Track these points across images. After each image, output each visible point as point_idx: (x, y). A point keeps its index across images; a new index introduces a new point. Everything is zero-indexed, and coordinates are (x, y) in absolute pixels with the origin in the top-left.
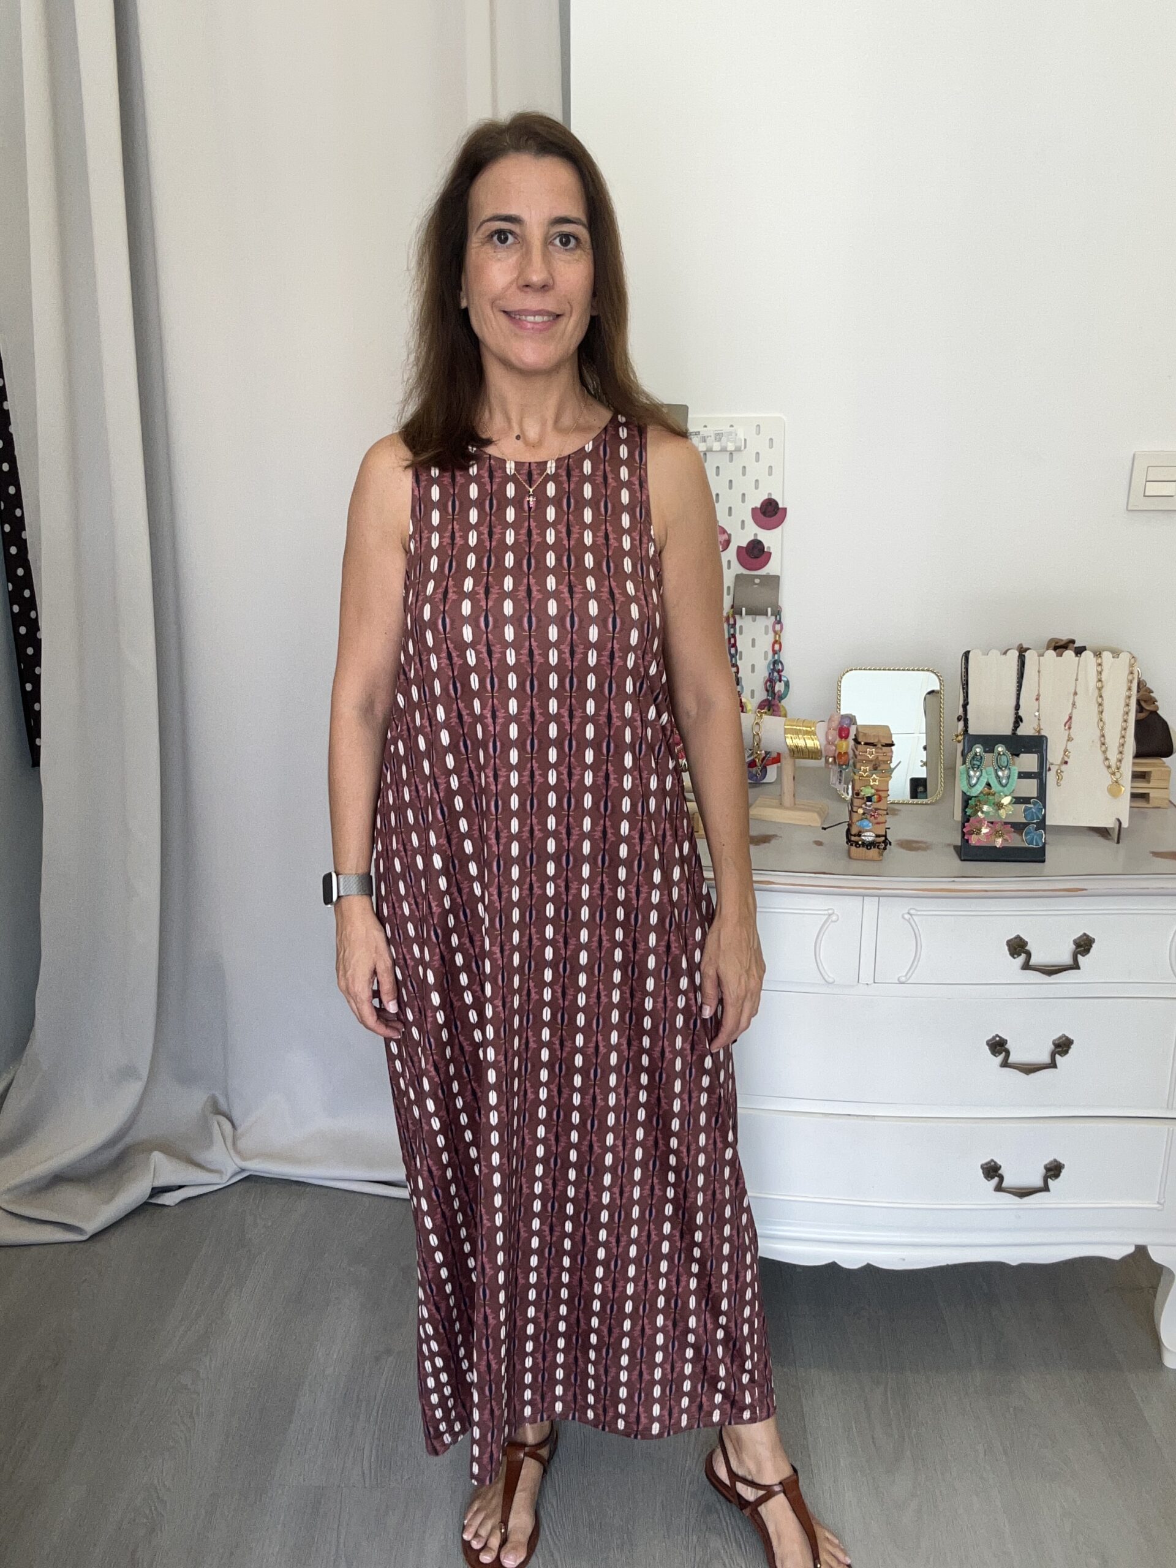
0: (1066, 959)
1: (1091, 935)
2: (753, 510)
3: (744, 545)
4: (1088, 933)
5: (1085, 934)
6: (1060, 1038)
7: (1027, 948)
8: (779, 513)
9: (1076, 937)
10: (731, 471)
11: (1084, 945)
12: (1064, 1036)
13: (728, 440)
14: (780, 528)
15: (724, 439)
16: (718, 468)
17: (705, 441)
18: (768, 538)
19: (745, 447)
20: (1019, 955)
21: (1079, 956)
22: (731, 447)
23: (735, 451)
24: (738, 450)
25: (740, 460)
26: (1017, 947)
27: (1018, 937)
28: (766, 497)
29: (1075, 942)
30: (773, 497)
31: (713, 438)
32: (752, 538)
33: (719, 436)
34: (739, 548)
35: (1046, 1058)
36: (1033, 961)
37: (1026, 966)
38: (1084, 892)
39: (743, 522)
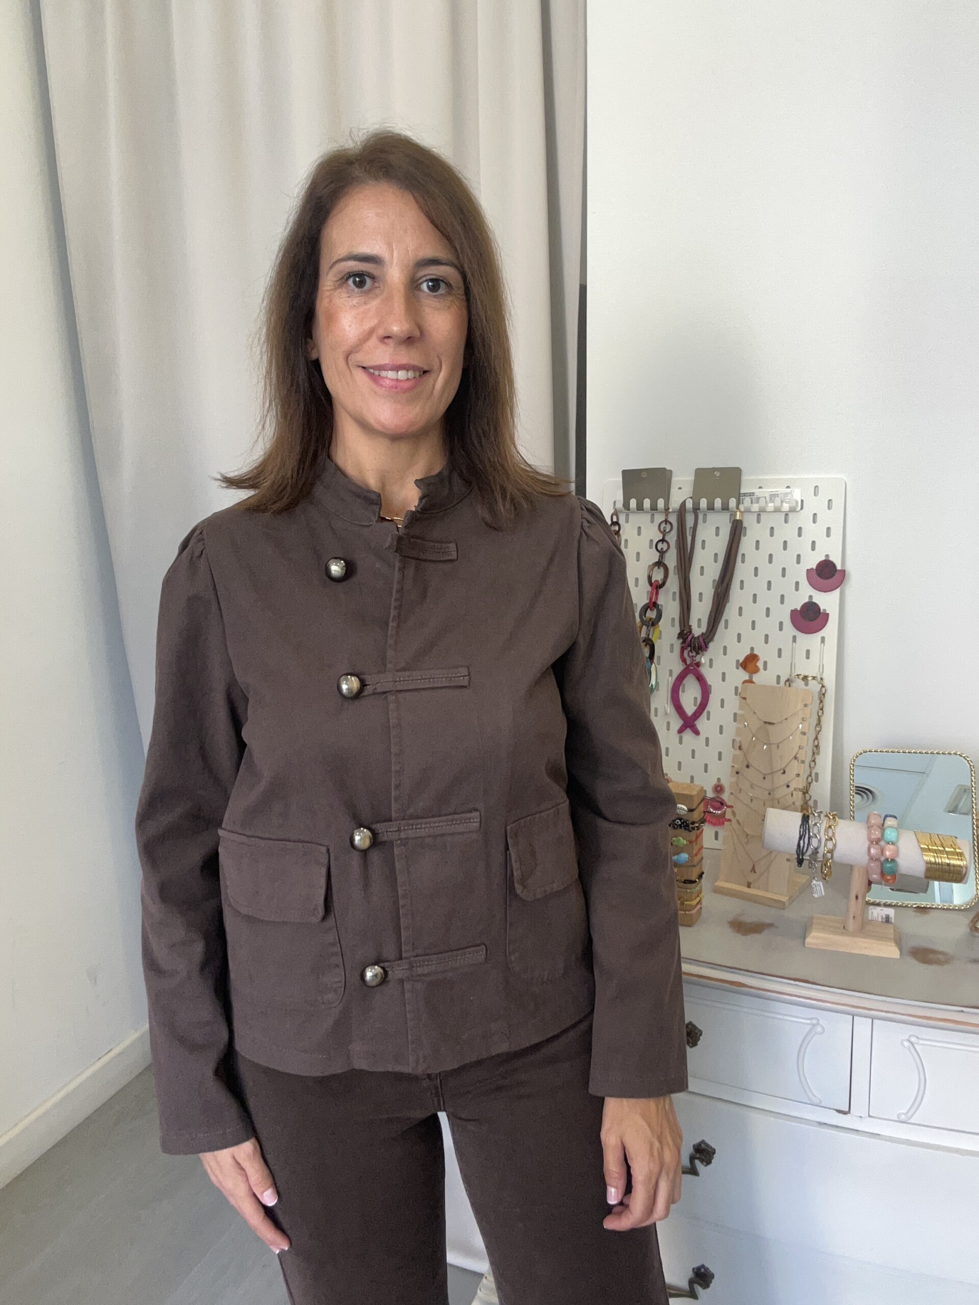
2: (807, 570)
3: (799, 609)
8: (837, 575)
10: (787, 532)
13: (782, 502)
14: (837, 592)
15: (778, 500)
16: (772, 528)
17: (758, 502)
18: (827, 601)
19: (802, 508)
22: (786, 507)
23: (789, 511)
24: (793, 510)
25: (796, 520)
28: (824, 558)
30: (831, 559)
31: (768, 499)
32: (807, 600)
33: (773, 496)
34: (792, 611)
39: (797, 583)
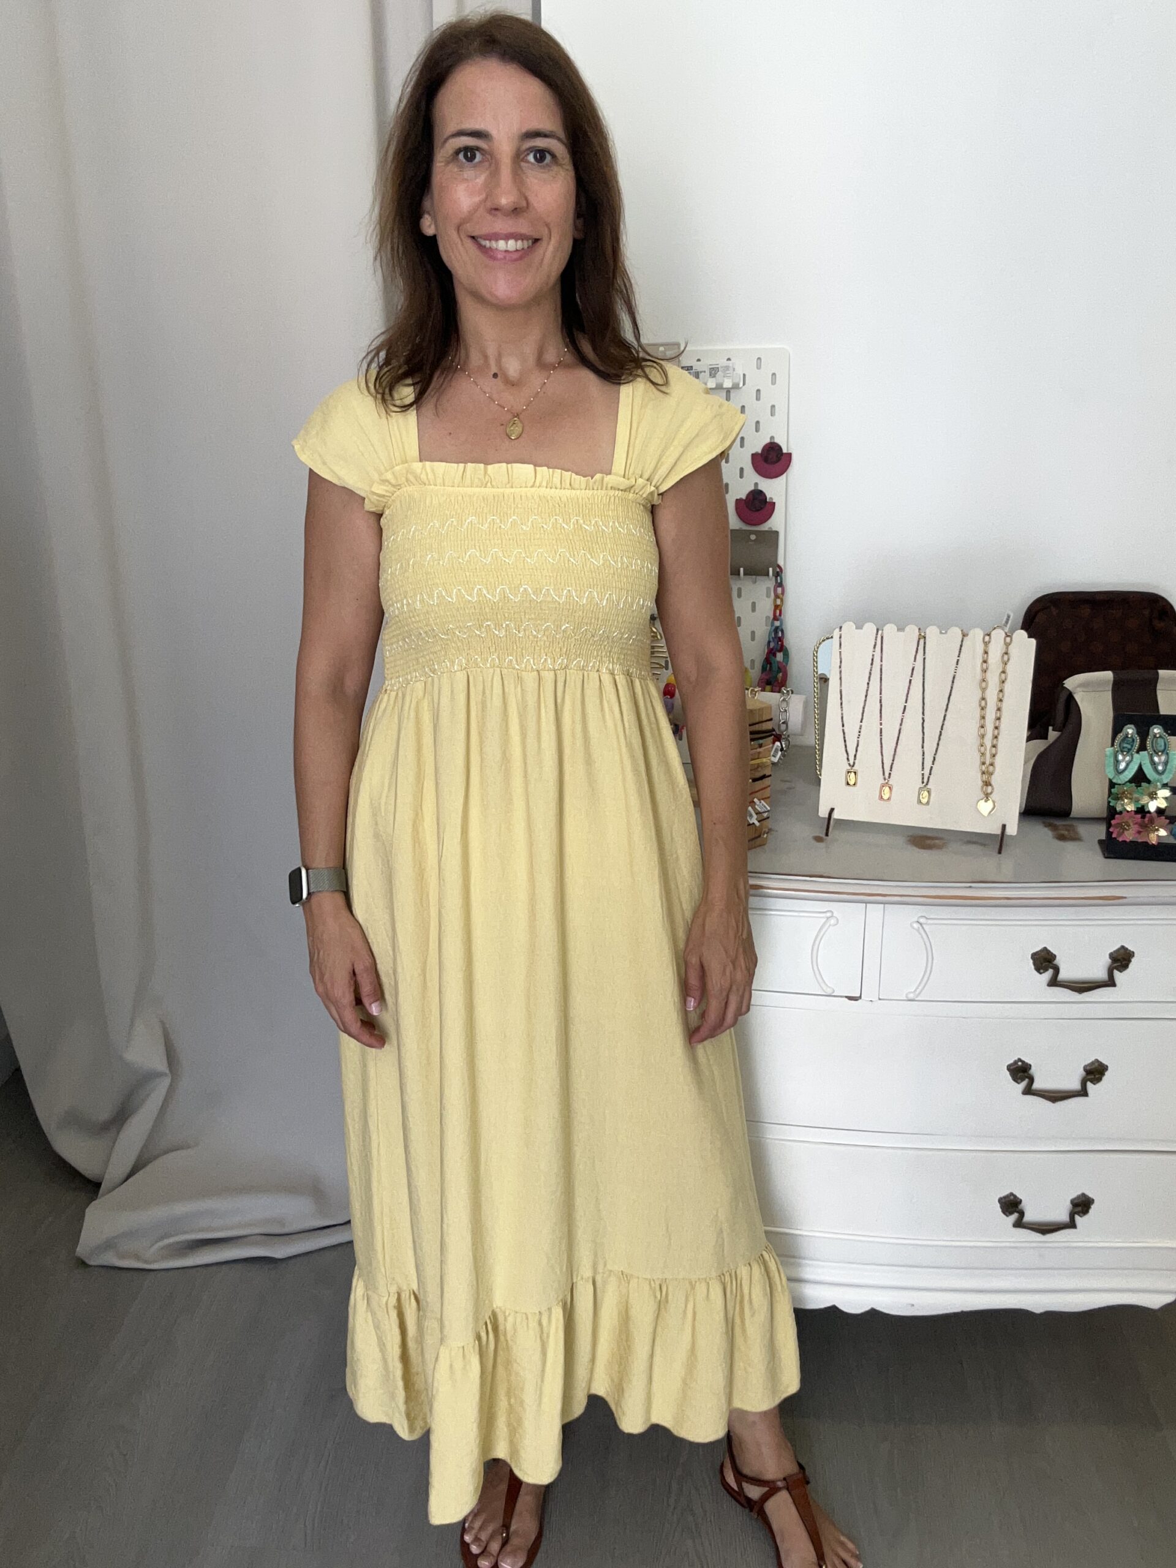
0: (1101, 974)
1: (1131, 948)
3: (744, 498)
4: (1126, 946)
5: (1123, 947)
6: (1092, 1063)
7: (1056, 962)
8: (783, 459)
9: (1112, 951)
11: (1121, 959)
12: (1097, 1061)
13: (723, 377)
14: (783, 478)
15: (719, 375)
18: (773, 489)
19: (744, 384)
20: (1046, 970)
21: (1116, 972)
22: (728, 383)
23: (731, 388)
24: (735, 386)
25: (739, 398)
26: (1044, 961)
27: (1045, 949)
28: (768, 441)
29: (1111, 955)
30: (776, 441)
31: (708, 373)
32: (752, 488)
33: (714, 372)
34: (737, 501)
35: (1076, 1085)
36: (1063, 975)
37: (1054, 982)
38: (1124, 901)
39: (742, 470)
